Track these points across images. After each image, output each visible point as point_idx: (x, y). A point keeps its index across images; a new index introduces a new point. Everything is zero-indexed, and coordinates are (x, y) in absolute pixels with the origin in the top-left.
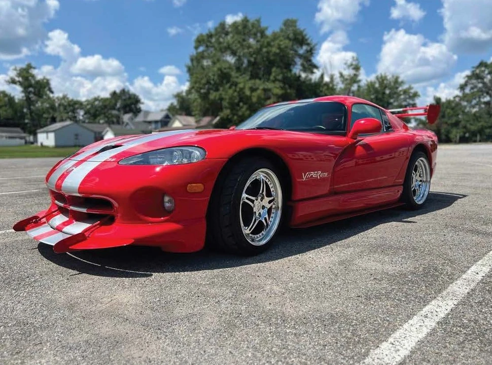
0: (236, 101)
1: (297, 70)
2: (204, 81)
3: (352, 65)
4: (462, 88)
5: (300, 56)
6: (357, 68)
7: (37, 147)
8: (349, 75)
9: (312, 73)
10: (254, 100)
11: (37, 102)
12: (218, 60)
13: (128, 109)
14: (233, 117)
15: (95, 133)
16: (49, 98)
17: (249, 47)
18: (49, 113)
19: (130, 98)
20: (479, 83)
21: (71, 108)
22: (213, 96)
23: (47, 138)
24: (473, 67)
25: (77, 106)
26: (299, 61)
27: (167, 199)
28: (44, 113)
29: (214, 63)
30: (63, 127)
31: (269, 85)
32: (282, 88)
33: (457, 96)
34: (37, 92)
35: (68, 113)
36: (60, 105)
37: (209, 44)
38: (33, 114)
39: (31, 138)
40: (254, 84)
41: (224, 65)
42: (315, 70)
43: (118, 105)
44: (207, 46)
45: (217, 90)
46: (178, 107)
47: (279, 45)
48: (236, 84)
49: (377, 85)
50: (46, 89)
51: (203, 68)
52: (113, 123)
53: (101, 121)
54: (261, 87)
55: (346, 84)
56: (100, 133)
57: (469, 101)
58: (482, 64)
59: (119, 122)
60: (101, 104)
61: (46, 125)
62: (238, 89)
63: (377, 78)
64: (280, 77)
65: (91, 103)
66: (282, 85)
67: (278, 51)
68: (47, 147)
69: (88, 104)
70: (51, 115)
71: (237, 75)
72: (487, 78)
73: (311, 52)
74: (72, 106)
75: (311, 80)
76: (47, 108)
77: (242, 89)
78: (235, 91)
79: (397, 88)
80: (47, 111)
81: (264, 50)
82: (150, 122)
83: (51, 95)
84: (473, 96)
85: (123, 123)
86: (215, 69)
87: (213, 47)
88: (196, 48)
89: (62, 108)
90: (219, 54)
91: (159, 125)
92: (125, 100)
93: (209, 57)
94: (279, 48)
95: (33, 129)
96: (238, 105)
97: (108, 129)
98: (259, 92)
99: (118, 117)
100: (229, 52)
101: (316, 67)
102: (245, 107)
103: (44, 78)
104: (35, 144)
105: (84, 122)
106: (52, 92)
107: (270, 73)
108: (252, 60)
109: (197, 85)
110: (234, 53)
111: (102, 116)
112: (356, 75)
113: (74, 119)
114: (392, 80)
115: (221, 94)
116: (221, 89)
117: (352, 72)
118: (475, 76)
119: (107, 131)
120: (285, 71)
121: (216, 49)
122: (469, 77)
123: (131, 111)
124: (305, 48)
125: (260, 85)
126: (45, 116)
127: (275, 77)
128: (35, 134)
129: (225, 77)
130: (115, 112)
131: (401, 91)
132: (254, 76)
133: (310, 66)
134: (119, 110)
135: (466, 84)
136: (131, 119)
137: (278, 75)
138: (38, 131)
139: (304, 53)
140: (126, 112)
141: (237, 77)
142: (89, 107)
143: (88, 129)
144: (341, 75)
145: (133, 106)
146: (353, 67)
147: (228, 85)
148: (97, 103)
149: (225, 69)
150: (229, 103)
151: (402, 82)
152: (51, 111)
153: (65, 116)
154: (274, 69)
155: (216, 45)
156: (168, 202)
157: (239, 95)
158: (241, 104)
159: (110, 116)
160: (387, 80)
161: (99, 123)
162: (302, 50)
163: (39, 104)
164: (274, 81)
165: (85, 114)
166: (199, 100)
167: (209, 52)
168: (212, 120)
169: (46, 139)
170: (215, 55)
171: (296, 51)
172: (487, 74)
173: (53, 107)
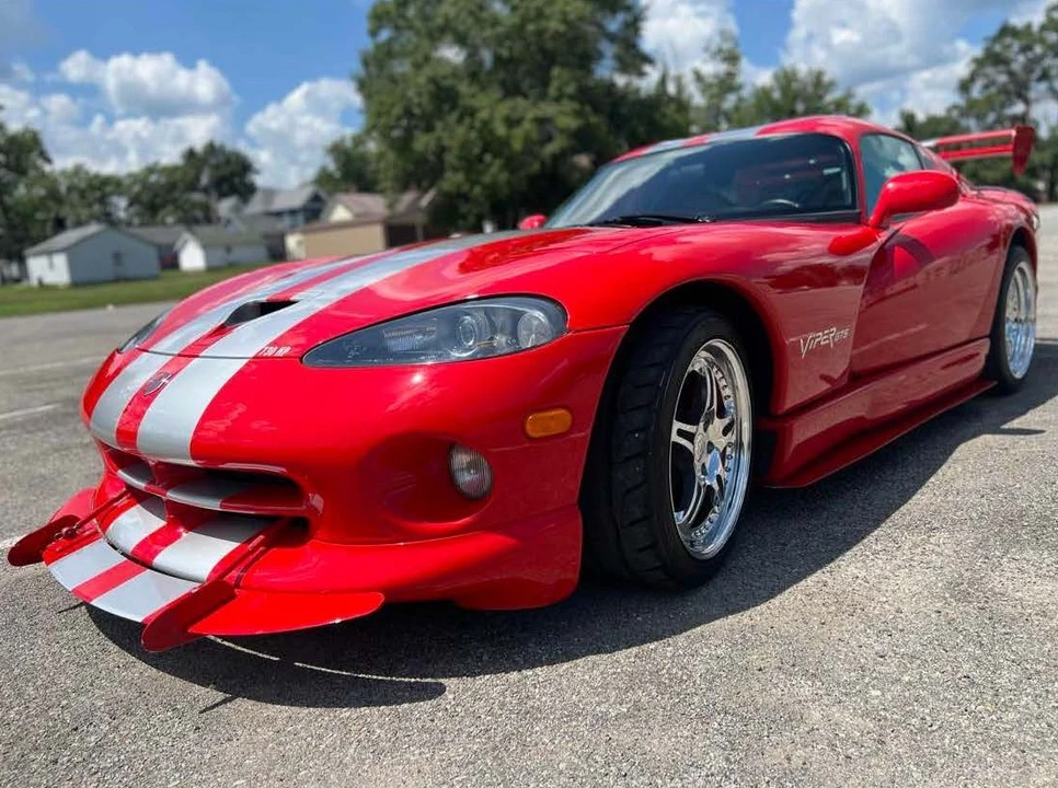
0: (476, 150)
1: (606, 71)
2: (397, 110)
3: (720, 51)
4: (965, 86)
5: (612, 38)
6: (732, 59)
7: (31, 289)
8: (716, 76)
9: (641, 74)
10: (517, 145)
11: (16, 187)
12: (427, 59)
13: (225, 187)
14: (472, 188)
15: (159, 247)
16: (43, 175)
17: (495, 22)
18: (48, 210)
19: (228, 162)
20: (1000, 73)
21: (98, 194)
22: (422, 142)
23: (51, 266)
24: (986, 39)
25: (109, 189)
26: (609, 50)
27: (461, 459)
28: (37, 209)
29: (418, 66)
30: (84, 240)
31: (548, 109)
32: (578, 114)
33: (955, 107)
34: (13, 163)
35: (90, 205)
36: (70, 189)
37: (401, 23)
38: (11, 215)
39: (14, 270)
40: (513, 109)
41: (442, 71)
42: (647, 68)
43: (205, 180)
44: (397, 28)
45: (429, 129)
46: (338, 175)
47: (564, 14)
48: (472, 112)
49: (777, 95)
50: (34, 155)
51: (393, 80)
52: (196, 221)
53: (170, 220)
54: (530, 115)
55: (712, 97)
56: (170, 247)
57: (980, 117)
58: (1006, 31)
59: (209, 218)
60: (163, 180)
61: (45, 238)
62: (477, 124)
63: (776, 77)
64: (571, 89)
65: (140, 179)
66: (575, 105)
67: (562, 28)
68: (53, 288)
69: (134, 183)
70: (52, 215)
71: (474, 89)
72: (1016, 60)
73: (634, 24)
74: (98, 190)
75: (637, 91)
76: (42, 199)
77: (486, 123)
78: (472, 127)
79: (820, 98)
80: (40, 205)
81: (531, 27)
82: (279, 214)
83: (47, 168)
84: (989, 103)
85: (219, 219)
86: (422, 80)
87: (411, 27)
88: (374, 33)
89: (75, 197)
90: (425, 43)
91: (300, 218)
92: (217, 167)
93: (404, 54)
94: (565, 21)
95: (16, 247)
96: (480, 159)
97: (186, 235)
98: (527, 125)
99: (206, 208)
100: (449, 38)
101: (647, 59)
102: (498, 163)
103: (26, 130)
104: (24, 284)
105: (129, 224)
106: (49, 161)
107: (545, 83)
108: (505, 53)
109: (383, 121)
110: (461, 40)
111: (170, 208)
112: (730, 75)
113: (108, 218)
114: (810, 80)
115: (439, 139)
116: (439, 125)
117: (722, 68)
118: (993, 58)
119: (186, 242)
120: (579, 73)
121: (418, 33)
122: (980, 63)
123: (233, 191)
124: (621, 17)
125: (527, 109)
126: (40, 216)
127: (560, 89)
128: (21, 260)
129: (444, 97)
130: (197, 197)
131: (829, 104)
132: (512, 90)
133: (634, 59)
134: (206, 191)
135: (973, 78)
136: (237, 209)
137: (566, 84)
138: (28, 251)
139: (620, 30)
140: (223, 195)
141: (473, 96)
142: (136, 189)
143: (141, 239)
144: (699, 77)
145: (237, 180)
146: (723, 55)
147: (454, 116)
148: (153, 178)
149: (445, 78)
150: (460, 158)
151: (832, 84)
152: (51, 204)
153: (84, 213)
154: (556, 71)
155: (418, 24)
156: (467, 470)
157: (482, 137)
158: (488, 158)
159: (186, 207)
160: (796, 80)
161: (164, 223)
162: (614, 24)
163: (21, 191)
164: (558, 99)
165: (131, 204)
166: (391, 156)
167: (403, 39)
168: (419, 198)
169: (48, 268)
170: (417, 47)
171: (600, 26)
172: (1018, 53)
173: (54, 195)
